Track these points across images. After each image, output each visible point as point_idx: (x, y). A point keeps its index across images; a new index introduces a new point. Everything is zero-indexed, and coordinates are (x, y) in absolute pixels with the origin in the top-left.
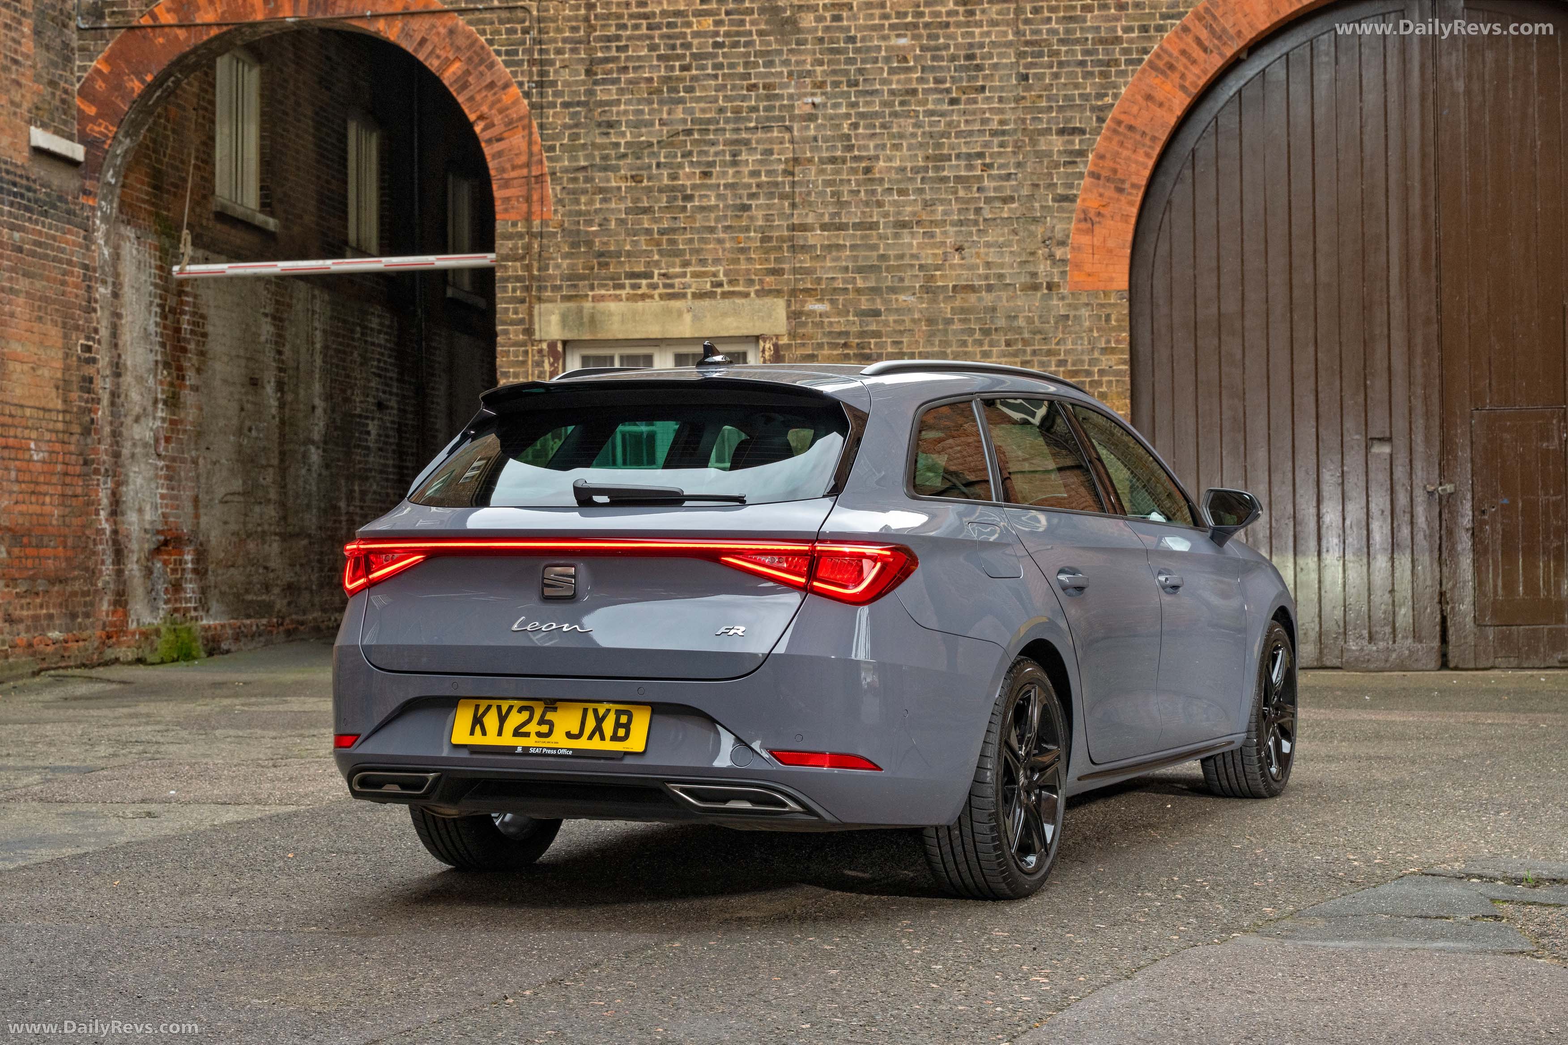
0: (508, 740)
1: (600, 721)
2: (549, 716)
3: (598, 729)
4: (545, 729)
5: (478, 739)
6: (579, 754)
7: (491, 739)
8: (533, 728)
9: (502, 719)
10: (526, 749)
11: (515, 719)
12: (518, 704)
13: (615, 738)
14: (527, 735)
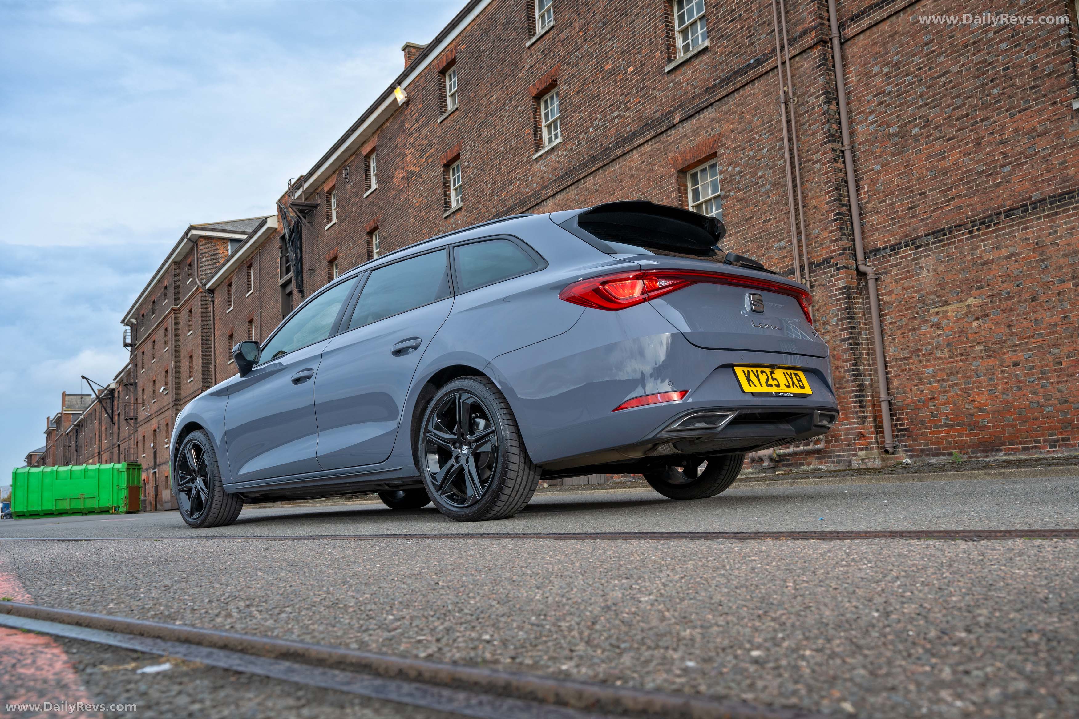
0: (765, 389)
1: (791, 378)
2: (774, 376)
3: (793, 383)
4: (776, 382)
5: (753, 389)
6: (796, 395)
7: (758, 389)
8: (771, 382)
9: (758, 377)
10: (776, 393)
11: (763, 378)
12: (759, 370)
13: (801, 387)
14: (771, 386)
